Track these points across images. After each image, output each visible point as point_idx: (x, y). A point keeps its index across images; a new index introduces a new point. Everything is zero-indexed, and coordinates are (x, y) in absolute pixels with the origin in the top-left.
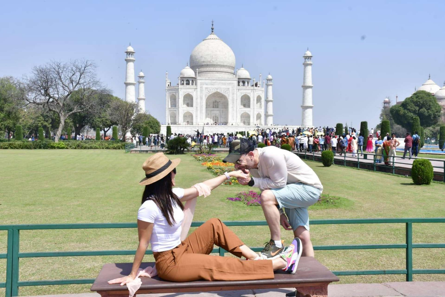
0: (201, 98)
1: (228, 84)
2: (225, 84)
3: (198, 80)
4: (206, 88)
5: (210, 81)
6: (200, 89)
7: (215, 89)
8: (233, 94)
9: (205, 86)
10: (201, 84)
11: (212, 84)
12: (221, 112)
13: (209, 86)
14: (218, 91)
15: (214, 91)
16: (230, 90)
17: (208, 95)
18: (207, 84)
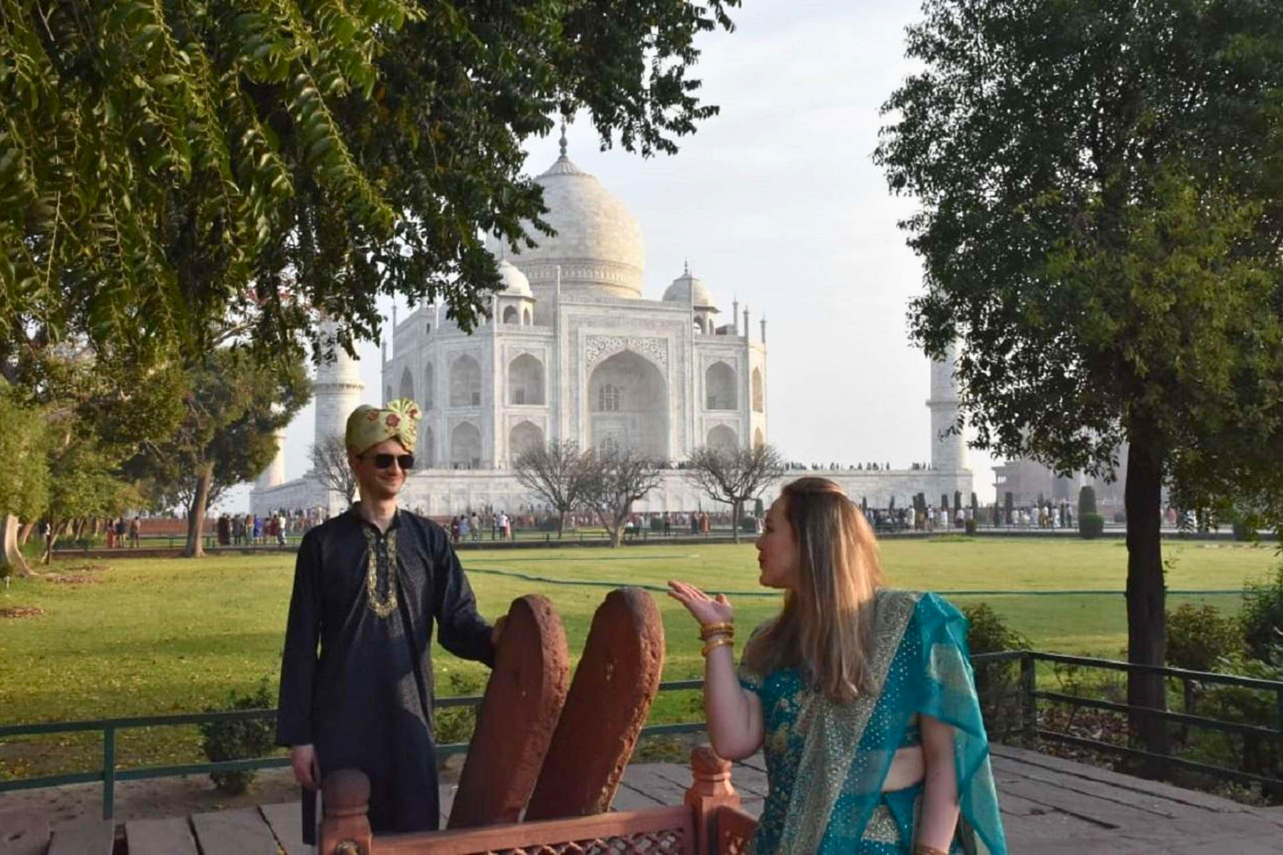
0: (574, 373)
1: (663, 323)
2: (649, 324)
3: (562, 307)
4: (590, 337)
5: (600, 312)
6: (567, 337)
7: (620, 341)
8: (682, 360)
9: (584, 330)
10: (571, 322)
11: (609, 324)
12: (629, 427)
13: (600, 331)
14: (631, 346)
15: (616, 347)
16: (670, 344)
17: (596, 361)
18: (590, 324)
